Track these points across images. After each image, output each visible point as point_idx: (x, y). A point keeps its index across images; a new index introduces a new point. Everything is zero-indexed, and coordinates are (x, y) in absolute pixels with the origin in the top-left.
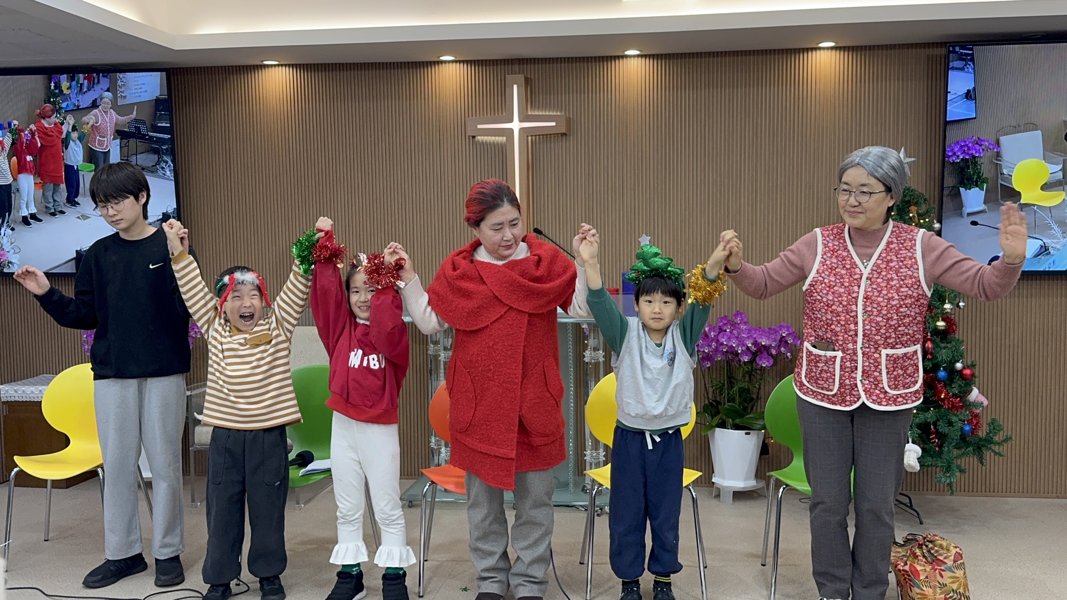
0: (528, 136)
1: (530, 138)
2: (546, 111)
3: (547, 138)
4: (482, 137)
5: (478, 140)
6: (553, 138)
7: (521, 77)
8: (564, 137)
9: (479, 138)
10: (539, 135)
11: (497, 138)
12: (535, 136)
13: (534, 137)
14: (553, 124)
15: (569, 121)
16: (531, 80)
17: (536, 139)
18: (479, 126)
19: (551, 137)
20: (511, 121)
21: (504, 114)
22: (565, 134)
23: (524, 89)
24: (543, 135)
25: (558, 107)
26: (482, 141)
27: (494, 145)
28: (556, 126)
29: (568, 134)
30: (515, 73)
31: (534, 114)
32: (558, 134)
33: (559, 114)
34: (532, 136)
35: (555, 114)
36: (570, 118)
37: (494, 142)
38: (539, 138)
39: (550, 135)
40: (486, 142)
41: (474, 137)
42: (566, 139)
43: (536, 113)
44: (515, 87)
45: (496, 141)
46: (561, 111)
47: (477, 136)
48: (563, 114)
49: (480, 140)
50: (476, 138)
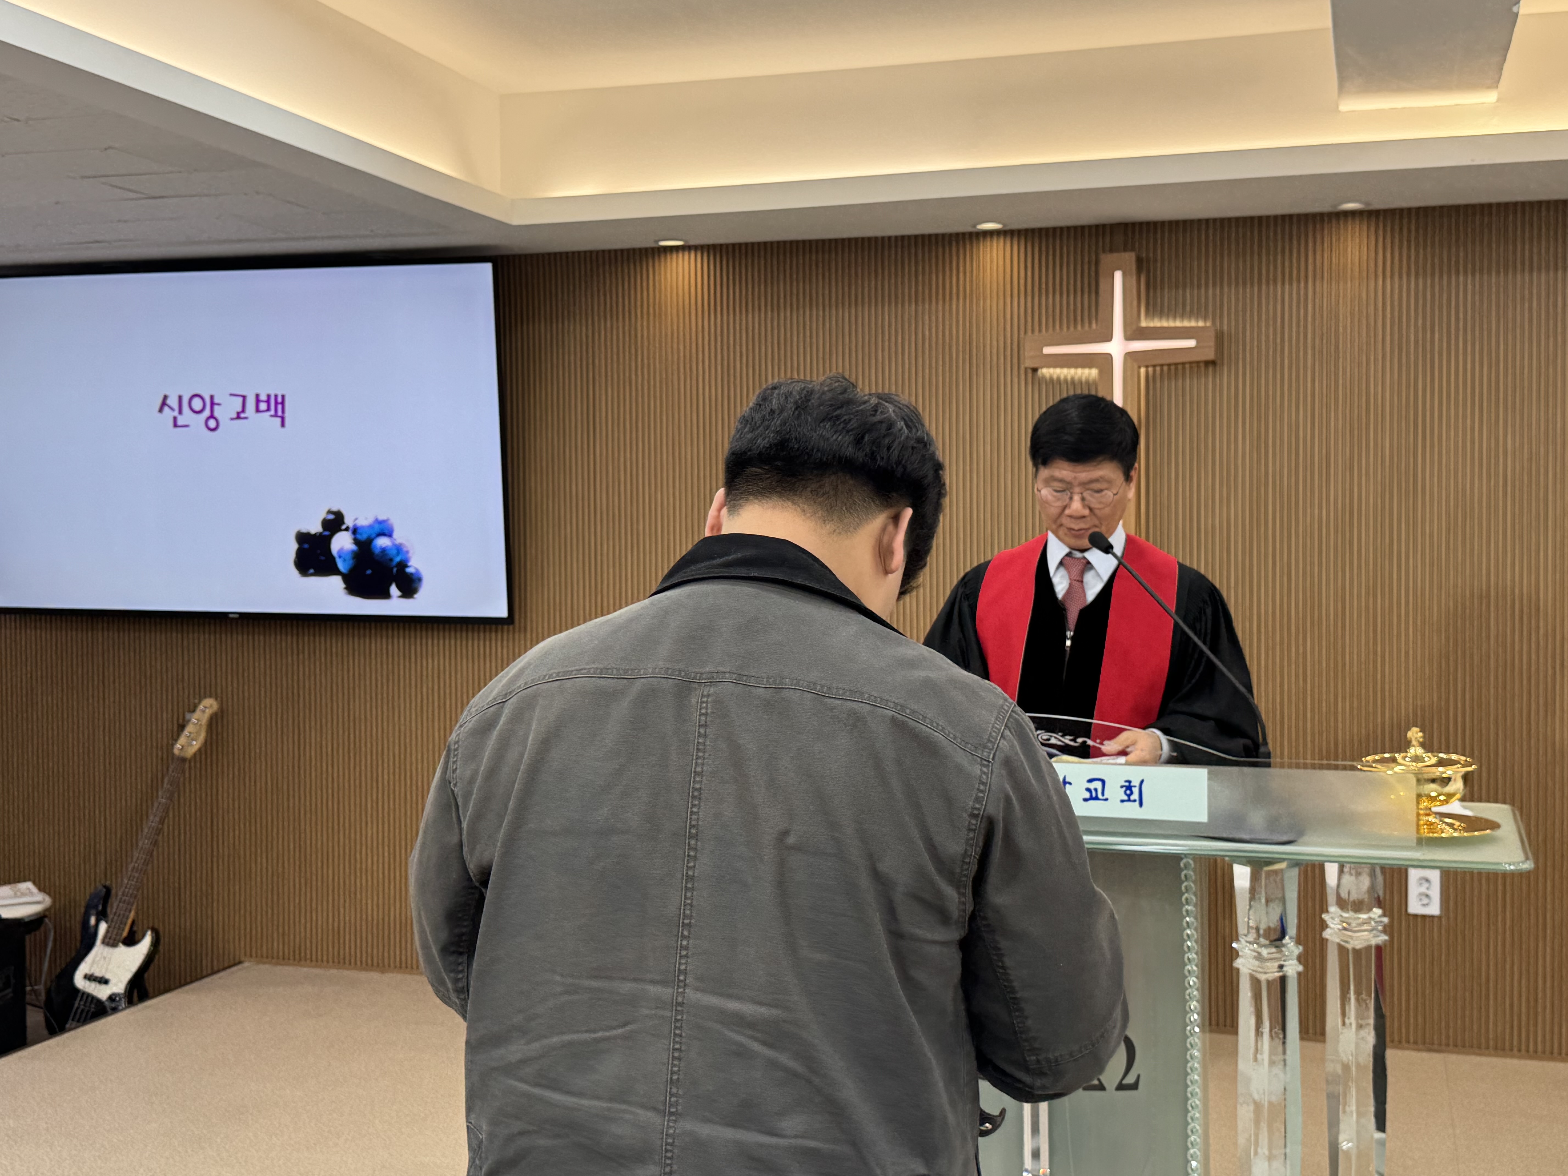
0: (1139, 367)
1: (1143, 370)
2: (1175, 318)
3: (1176, 369)
4: (1051, 370)
5: (1044, 377)
6: (1188, 371)
7: (1129, 258)
8: (1211, 369)
9: (1046, 372)
10: (1162, 366)
11: (1079, 371)
12: (1154, 366)
13: (1150, 369)
14: (1191, 343)
15: (1220, 338)
16: (1148, 261)
17: (1154, 371)
18: (1047, 350)
19: (1184, 369)
20: (1108, 338)
21: (1094, 326)
22: (1213, 363)
23: (1134, 278)
24: (1169, 365)
25: (1199, 312)
26: (1051, 379)
27: (1074, 384)
28: (1197, 348)
29: (1218, 362)
30: (1117, 250)
31: (1152, 325)
32: (1198, 362)
33: (1201, 324)
34: (1147, 367)
35: (1193, 324)
36: (1222, 333)
37: (1073, 379)
38: (1162, 370)
39: (1183, 364)
40: (1059, 379)
41: (1035, 370)
42: (1215, 372)
43: (1157, 323)
44: (1118, 276)
45: (1076, 378)
46: (1205, 319)
47: (1042, 368)
48: (1208, 324)
49: (1048, 376)
50: (1040, 372)
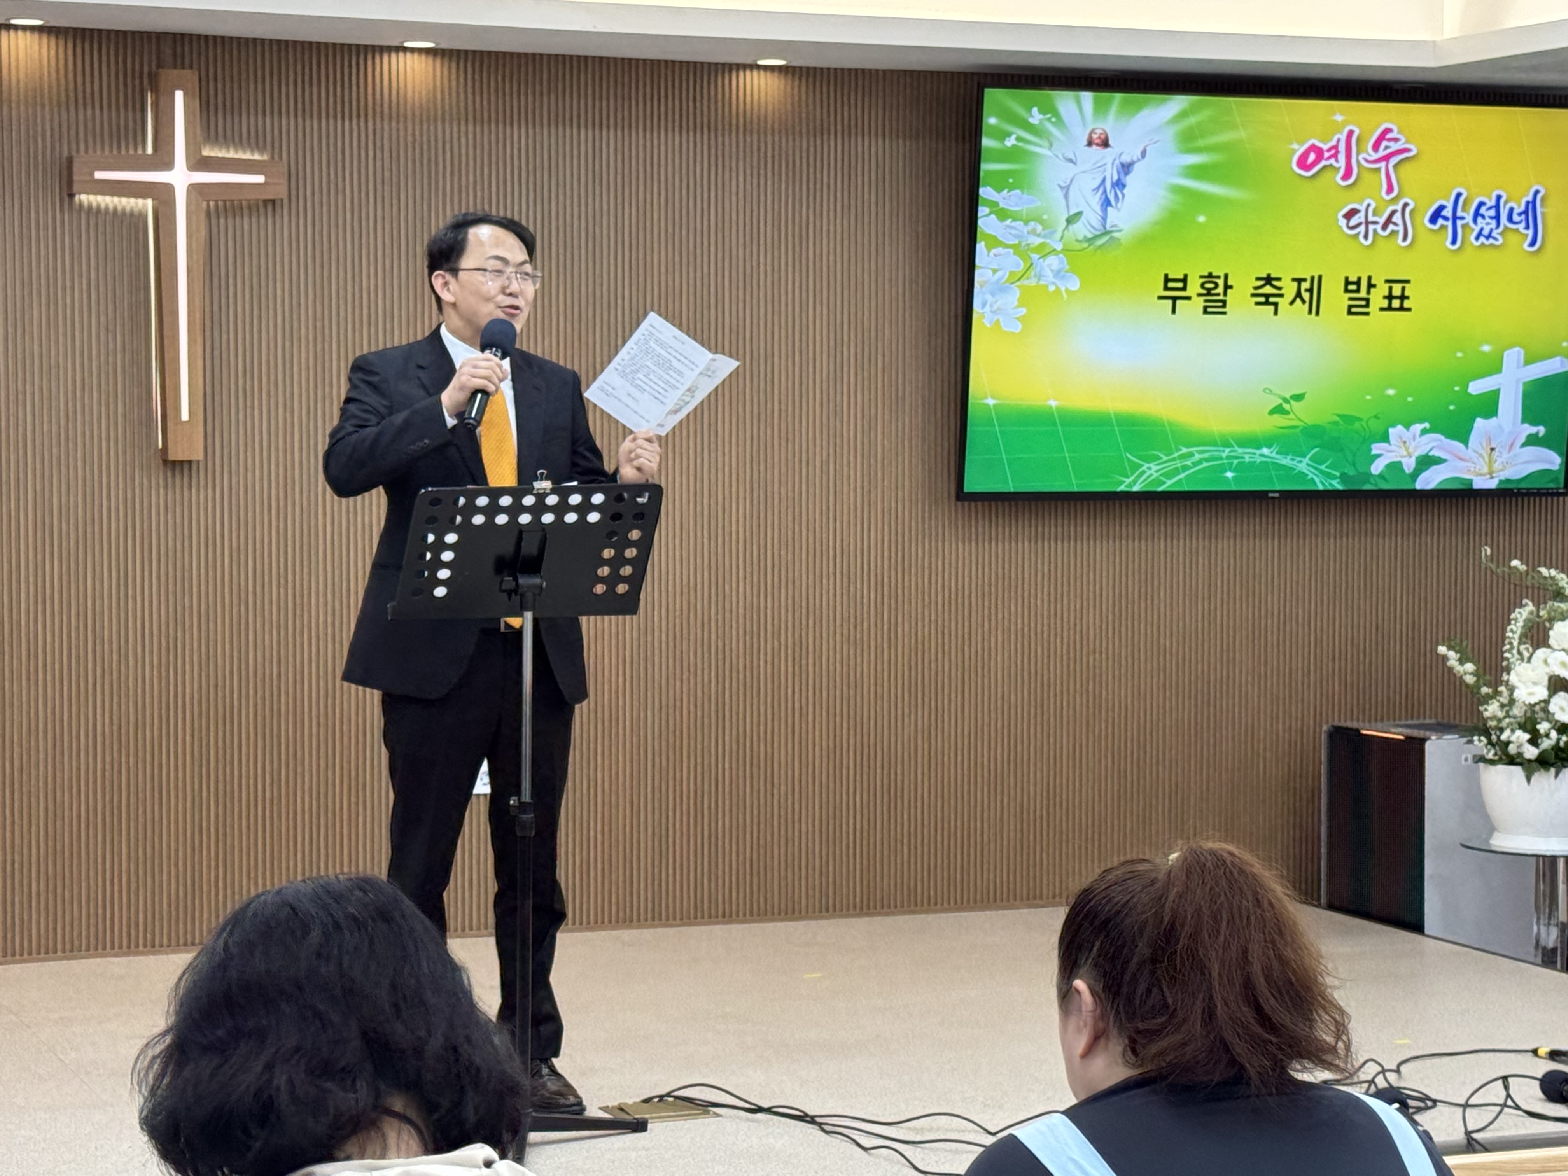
0: (203, 202)
4: (92, 198)
5: (81, 205)
7: (190, 75)
9: (84, 198)
11: (124, 200)
14: (259, 179)
17: (208, 206)
18: (99, 175)
20: (167, 164)
23: (196, 99)
25: (255, 142)
26: (90, 206)
27: (118, 216)
28: (266, 183)
30: (176, 67)
32: (259, 201)
33: (257, 157)
35: (247, 156)
37: (115, 209)
38: (225, 206)
40: (99, 207)
41: (71, 196)
42: (275, 212)
43: (219, 153)
44: (179, 95)
45: (119, 208)
46: (261, 151)
47: (80, 194)
48: (265, 157)
49: (86, 203)
50: (77, 197)
